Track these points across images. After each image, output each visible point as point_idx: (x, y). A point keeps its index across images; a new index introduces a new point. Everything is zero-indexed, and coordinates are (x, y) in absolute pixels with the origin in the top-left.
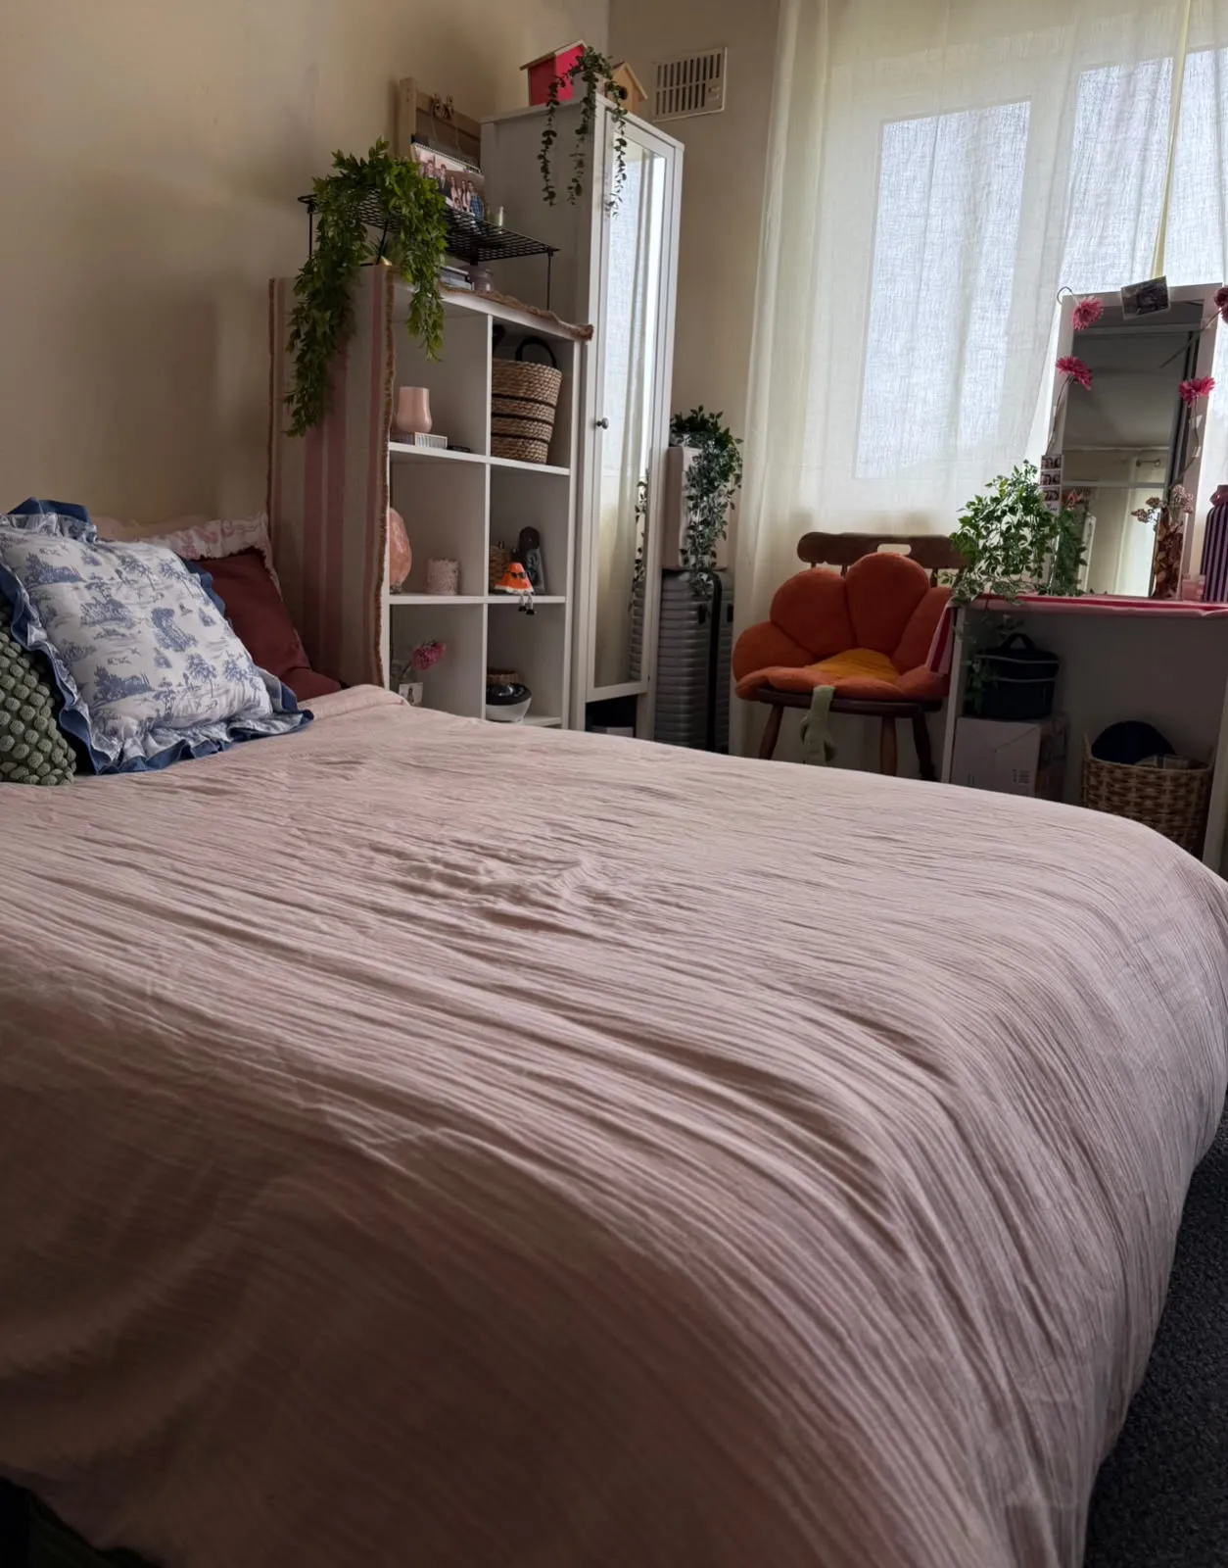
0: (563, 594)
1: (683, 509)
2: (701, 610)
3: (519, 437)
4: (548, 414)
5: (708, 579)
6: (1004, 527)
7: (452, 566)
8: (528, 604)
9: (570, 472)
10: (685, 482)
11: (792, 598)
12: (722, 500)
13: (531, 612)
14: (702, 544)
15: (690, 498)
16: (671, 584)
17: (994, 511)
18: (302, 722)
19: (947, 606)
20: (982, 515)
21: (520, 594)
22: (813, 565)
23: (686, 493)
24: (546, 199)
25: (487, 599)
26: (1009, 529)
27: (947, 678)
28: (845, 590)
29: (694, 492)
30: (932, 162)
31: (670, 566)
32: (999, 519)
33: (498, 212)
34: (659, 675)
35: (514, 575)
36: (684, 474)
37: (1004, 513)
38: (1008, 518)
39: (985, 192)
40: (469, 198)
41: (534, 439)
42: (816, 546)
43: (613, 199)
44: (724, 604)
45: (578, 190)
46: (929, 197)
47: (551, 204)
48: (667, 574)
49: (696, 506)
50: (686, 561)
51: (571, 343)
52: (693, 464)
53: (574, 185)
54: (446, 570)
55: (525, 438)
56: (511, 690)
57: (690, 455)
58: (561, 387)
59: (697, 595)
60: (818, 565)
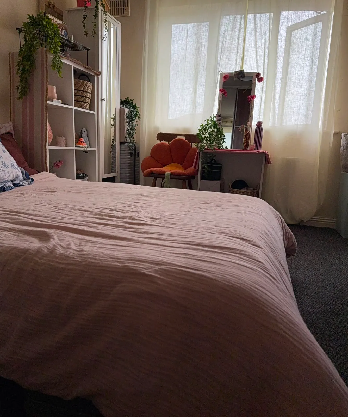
0: (95, 148)
1: (125, 125)
2: (131, 153)
3: (82, 102)
4: (89, 96)
5: (133, 145)
6: (209, 132)
7: (64, 138)
8: (86, 150)
9: (95, 113)
10: (125, 118)
11: (156, 150)
12: (135, 123)
13: (87, 152)
14: (130, 135)
15: (127, 122)
16: (123, 146)
17: (206, 128)
18: (31, 182)
19: (197, 151)
20: (204, 129)
21: (84, 147)
22: (161, 142)
23: (125, 121)
24: (85, 35)
25: (75, 148)
26: (210, 132)
27: (198, 170)
28: (170, 148)
29: (127, 121)
30: (187, 35)
31: (122, 141)
32: (208, 130)
33: (72, 37)
34: (120, 171)
35: (81, 141)
36: (125, 116)
37: (209, 128)
38: (209, 130)
39: (201, 44)
40: (63, 32)
41: (86, 103)
42: (161, 136)
43: (104, 36)
44: (137, 152)
45: (95, 33)
46: (186, 45)
47: (87, 36)
48: (121, 143)
49: (129, 125)
50: (127, 140)
51: (94, 76)
52: (127, 113)
53: (94, 31)
54: (62, 139)
55: (83, 102)
56: (82, 175)
57: (126, 110)
58: (92, 88)
59: (130, 149)
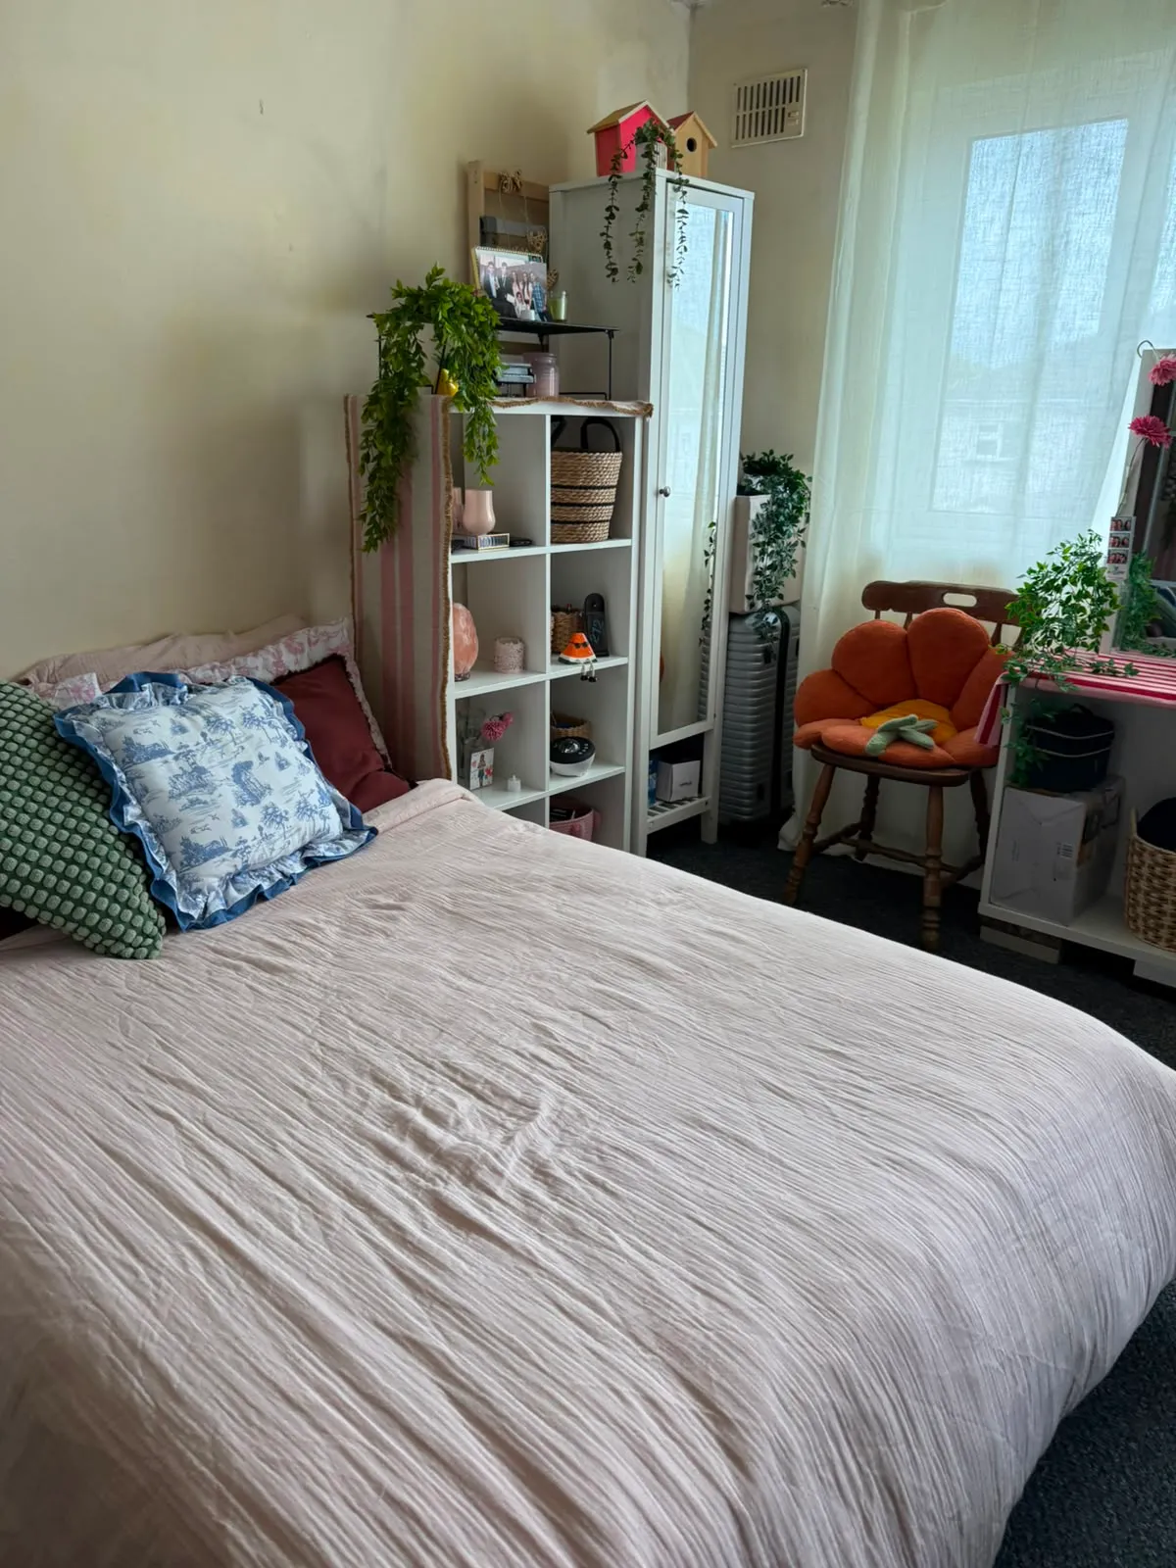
0: (627, 655)
1: (749, 556)
2: (767, 655)
3: (578, 523)
4: (610, 495)
5: (775, 621)
6: (1064, 597)
7: (519, 646)
8: (590, 672)
9: (632, 542)
10: (751, 530)
11: (855, 648)
12: (793, 540)
13: (592, 680)
14: (766, 586)
15: (757, 545)
16: (737, 627)
17: (1055, 580)
19: (997, 682)
20: (1046, 584)
21: (584, 663)
22: (877, 616)
23: (753, 541)
24: (608, 276)
25: (555, 672)
26: (1069, 599)
27: (997, 748)
28: (904, 644)
29: (761, 538)
30: (1012, 202)
31: (736, 610)
32: (1058, 590)
33: (560, 297)
34: (725, 711)
35: (577, 645)
36: (750, 523)
37: (1065, 582)
38: (1068, 588)
39: (1064, 240)
40: (531, 289)
41: (593, 522)
42: (880, 595)
43: (675, 271)
44: (792, 639)
45: (639, 268)
46: (1007, 241)
47: (614, 280)
48: (733, 617)
49: (763, 553)
50: (752, 605)
51: (634, 419)
52: (761, 511)
53: (635, 264)
54: (511, 652)
55: (585, 523)
56: (576, 746)
57: (757, 504)
58: (622, 464)
59: (763, 638)
60: (883, 613)
